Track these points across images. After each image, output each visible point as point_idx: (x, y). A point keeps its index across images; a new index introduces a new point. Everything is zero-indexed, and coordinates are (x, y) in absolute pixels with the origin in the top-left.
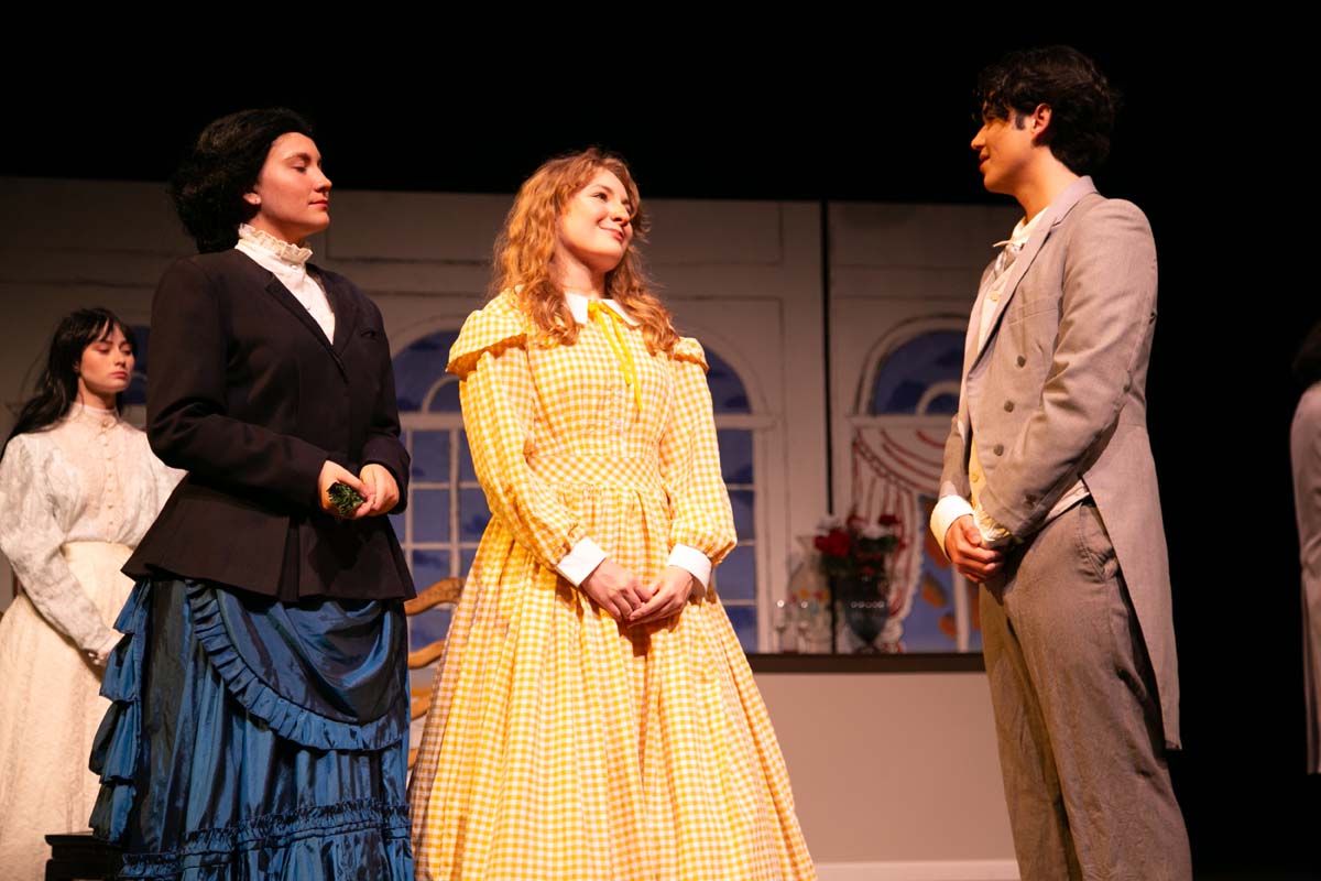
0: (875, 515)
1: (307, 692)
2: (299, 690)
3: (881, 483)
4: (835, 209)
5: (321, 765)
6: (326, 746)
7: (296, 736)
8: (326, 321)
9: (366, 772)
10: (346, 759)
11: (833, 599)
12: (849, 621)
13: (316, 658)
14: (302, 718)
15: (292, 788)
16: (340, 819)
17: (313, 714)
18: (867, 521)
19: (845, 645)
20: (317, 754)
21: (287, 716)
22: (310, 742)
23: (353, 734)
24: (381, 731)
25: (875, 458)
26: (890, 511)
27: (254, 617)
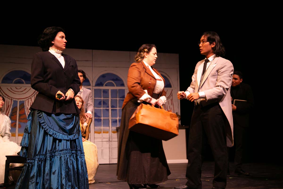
13: (61, 124)
14: (58, 134)
15: (56, 147)
22: (60, 138)
23: (68, 137)
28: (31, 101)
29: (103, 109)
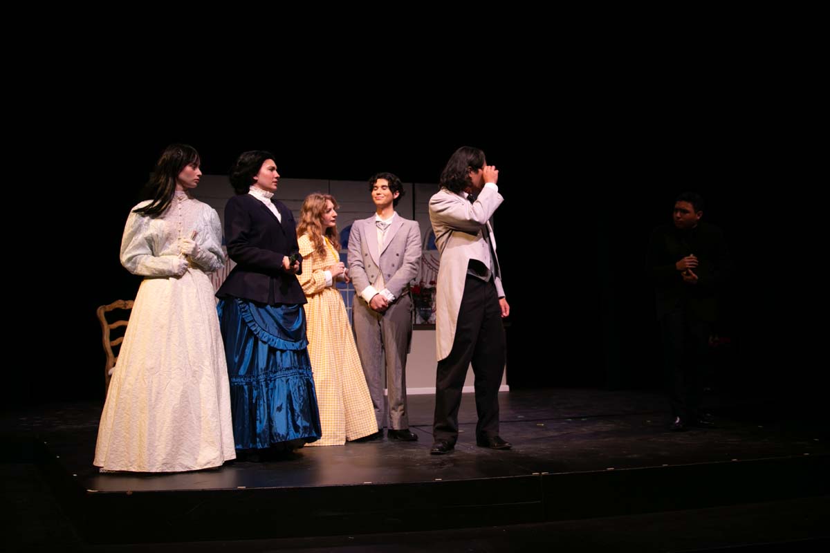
0: (429, 281)
1: (279, 332)
2: (276, 332)
3: (430, 271)
4: (417, 185)
5: (284, 355)
6: (285, 349)
7: (276, 346)
8: (279, 216)
9: (296, 358)
10: (292, 353)
11: (415, 307)
12: (420, 314)
13: (281, 322)
14: (277, 340)
15: (275, 362)
16: (291, 371)
17: (281, 340)
18: (426, 283)
19: (418, 322)
20: (283, 351)
21: (273, 340)
22: (280, 348)
23: (293, 345)
24: (301, 344)
25: (429, 263)
26: (433, 280)
27: (260, 309)
28: (218, 275)
29: (349, 292)
